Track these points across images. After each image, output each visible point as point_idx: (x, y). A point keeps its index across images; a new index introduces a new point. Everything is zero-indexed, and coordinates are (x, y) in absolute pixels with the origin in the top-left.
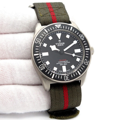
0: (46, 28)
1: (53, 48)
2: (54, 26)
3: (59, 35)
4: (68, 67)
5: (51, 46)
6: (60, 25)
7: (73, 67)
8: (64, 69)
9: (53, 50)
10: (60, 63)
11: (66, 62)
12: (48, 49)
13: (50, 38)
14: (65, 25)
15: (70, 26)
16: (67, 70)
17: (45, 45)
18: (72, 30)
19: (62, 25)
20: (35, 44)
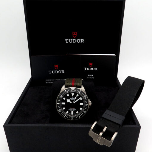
0: (66, 90)
1: (68, 101)
2: (71, 89)
3: (73, 94)
4: (75, 112)
5: (67, 100)
6: (74, 89)
7: (77, 112)
8: (72, 113)
9: (68, 102)
10: (71, 109)
11: (74, 109)
12: (65, 101)
13: (68, 95)
14: (77, 89)
15: (80, 90)
16: (74, 113)
17: (64, 99)
18: (80, 92)
19: (75, 89)
20: (59, 98)
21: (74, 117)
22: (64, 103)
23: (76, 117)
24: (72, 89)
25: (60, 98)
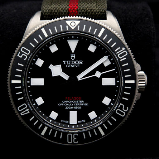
1: (56, 70)
2: (64, 23)
3: (73, 44)
4: (82, 115)
5: (51, 67)
6: (77, 22)
7: (92, 115)
8: (73, 117)
9: (54, 75)
10: (66, 103)
11: (80, 103)
12: (44, 72)
13: (54, 49)
15: (100, 27)
17: (40, 63)
18: (103, 35)
19: (82, 23)
20: (18, 60)
21: (81, 134)
22: (38, 82)
23: (86, 133)
24: (68, 22)
25: (21, 60)
